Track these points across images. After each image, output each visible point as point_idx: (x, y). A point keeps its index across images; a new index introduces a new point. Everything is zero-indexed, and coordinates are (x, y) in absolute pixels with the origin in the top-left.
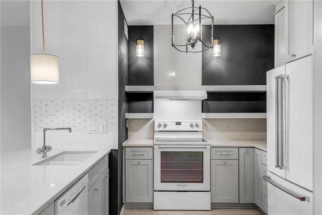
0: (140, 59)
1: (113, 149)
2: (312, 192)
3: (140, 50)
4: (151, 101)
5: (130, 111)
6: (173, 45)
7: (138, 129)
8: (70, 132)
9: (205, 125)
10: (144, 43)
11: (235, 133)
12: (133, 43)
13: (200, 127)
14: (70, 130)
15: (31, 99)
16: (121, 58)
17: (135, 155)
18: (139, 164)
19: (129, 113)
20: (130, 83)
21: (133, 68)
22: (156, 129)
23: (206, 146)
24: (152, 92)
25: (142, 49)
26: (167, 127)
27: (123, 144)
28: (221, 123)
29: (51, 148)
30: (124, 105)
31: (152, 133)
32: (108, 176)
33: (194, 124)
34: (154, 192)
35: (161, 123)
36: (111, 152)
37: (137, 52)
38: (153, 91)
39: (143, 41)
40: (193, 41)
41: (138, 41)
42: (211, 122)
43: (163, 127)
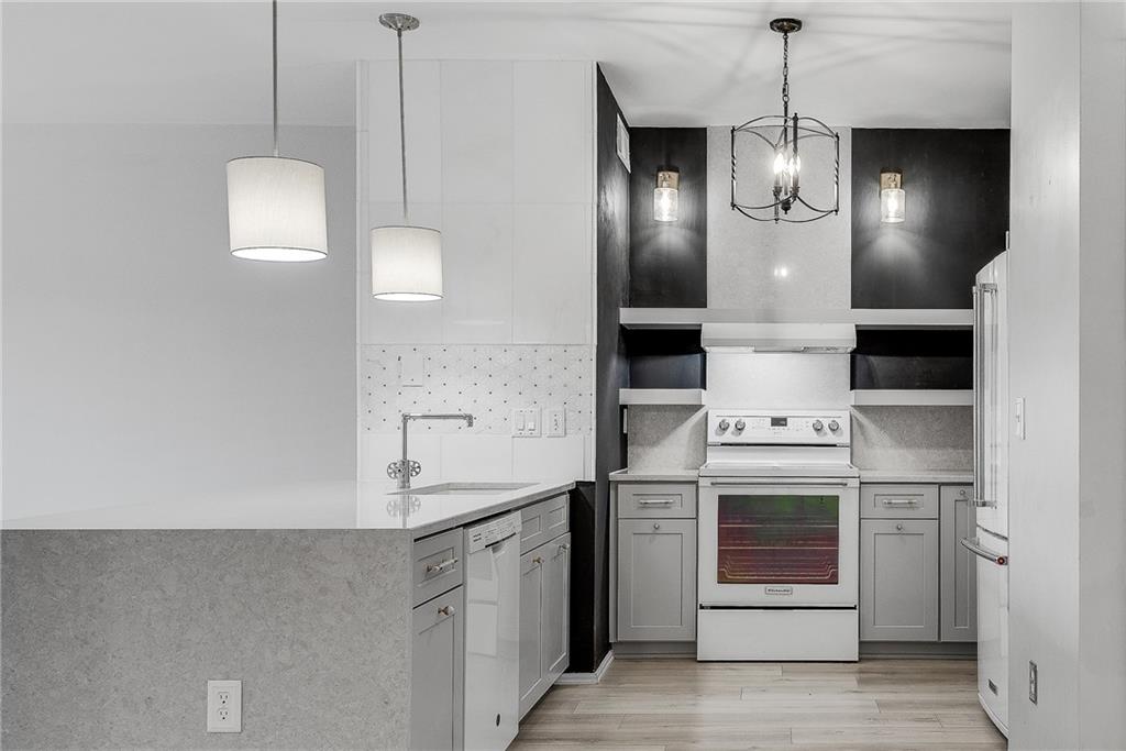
0: (665, 228)
1: (582, 480)
2: (1006, 539)
3: (667, 203)
4: (699, 355)
5: (635, 382)
6: (733, 205)
7: (658, 437)
8: (470, 425)
9: (861, 426)
10: (680, 179)
11: (951, 450)
12: (644, 180)
13: (842, 433)
14: (470, 419)
15: (358, 341)
16: (605, 230)
17: (645, 506)
18: (658, 532)
19: (631, 387)
20: (635, 301)
21: (646, 255)
22: (712, 438)
23: (844, 481)
24: (698, 328)
25: (673, 199)
26: (744, 432)
27: (611, 474)
28: (909, 422)
29: (419, 467)
30: (616, 365)
31: (702, 449)
32: (568, 546)
33: (826, 423)
34: (699, 611)
35: (728, 420)
36: (577, 488)
37: (656, 208)
38: (701, 325)
39: (675, 175)
40: (786, 194)
41: (660, 175)
42: (877, 417)
43: (733, 433)
